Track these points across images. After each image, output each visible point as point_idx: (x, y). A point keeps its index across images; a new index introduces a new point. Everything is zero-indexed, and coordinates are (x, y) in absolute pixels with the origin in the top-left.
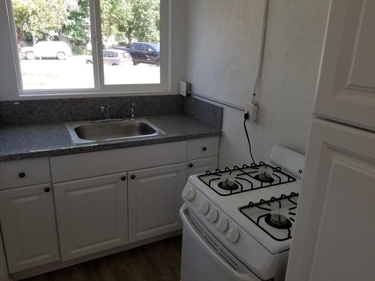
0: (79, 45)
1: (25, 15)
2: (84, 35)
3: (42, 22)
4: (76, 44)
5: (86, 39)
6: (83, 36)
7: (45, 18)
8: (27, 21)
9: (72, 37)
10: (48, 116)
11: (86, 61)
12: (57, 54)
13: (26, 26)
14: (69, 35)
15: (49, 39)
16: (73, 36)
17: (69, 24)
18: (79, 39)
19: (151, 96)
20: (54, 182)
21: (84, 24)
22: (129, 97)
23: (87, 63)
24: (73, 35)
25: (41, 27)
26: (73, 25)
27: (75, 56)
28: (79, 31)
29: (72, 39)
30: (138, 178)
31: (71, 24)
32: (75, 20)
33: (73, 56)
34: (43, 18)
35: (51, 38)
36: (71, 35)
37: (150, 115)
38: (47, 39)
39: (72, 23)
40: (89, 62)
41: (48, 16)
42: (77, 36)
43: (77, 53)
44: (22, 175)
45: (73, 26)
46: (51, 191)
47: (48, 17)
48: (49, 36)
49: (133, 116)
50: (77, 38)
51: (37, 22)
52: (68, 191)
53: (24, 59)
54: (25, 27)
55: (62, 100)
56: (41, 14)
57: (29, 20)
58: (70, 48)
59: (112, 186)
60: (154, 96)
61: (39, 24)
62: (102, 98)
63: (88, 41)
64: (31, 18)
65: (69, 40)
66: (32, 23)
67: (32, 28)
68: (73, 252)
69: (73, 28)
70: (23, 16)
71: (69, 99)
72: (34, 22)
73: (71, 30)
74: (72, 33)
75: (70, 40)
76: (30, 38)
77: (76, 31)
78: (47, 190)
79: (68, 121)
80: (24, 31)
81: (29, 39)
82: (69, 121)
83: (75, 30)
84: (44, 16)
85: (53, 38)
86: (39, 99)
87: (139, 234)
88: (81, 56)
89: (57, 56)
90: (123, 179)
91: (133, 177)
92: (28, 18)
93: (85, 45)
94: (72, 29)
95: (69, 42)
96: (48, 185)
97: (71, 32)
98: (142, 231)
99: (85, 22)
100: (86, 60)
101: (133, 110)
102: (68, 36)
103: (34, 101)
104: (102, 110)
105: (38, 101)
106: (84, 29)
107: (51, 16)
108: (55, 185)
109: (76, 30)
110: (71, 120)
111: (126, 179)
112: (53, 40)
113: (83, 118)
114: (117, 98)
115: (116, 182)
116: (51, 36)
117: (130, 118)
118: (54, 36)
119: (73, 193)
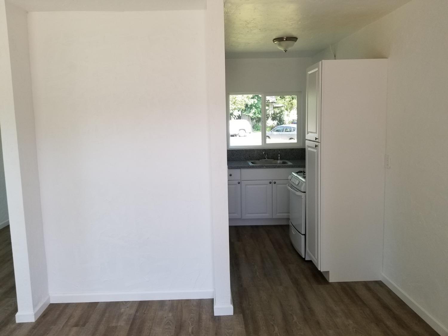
0: (259, 122)
4: (256, 121)
5: (266, 115)
9: (253, 115)
12: (239, 132)
14: (251, 113)
17: (251, 103)
18: (260, 116)
22: (278, 149)
26: (255, 104)
27: (255, 132)
28: (260, 108)
29: (253, 116)
30: (277, 184)
31: (253, 103)
32: (257, 98)
33: (253, 132)
35: (235, 117)
40: (267, 138)
42: (258, 113)
43: (257, 129)
44: (231, 175)
47: (234, 100)
48: (234, 116)
49: (279, 158)
58: (251, 125)
59: (265, 186)
63: (268, 118)
68: (247, 215)
69: (255, 106)
73: (252, 108)
75: (251, 118)
78: (239, 183)
83: (256, 108)
87: (278, 214)
89: (238, 134)
90: (270, 183)
91: (275, 183)
93: (265, 121)
95: (250, 119)
96: (239, 181)
97: (252, 110)
99: (267, 99)
101: (279, 156)
102: (249, 114)
104: (263, 153)
105: (236, 150)
106: (266, 107)
108: (242, 181)
109: (258, 108)
110: (249, 159)
111: (272, 183)
112: (237, 119)
113: (255, 159)
114: (272, 149)
115: (267, 184)
116: (235, 116)
117: (278, 159)
118: (237, 116)
119: (248, 186)
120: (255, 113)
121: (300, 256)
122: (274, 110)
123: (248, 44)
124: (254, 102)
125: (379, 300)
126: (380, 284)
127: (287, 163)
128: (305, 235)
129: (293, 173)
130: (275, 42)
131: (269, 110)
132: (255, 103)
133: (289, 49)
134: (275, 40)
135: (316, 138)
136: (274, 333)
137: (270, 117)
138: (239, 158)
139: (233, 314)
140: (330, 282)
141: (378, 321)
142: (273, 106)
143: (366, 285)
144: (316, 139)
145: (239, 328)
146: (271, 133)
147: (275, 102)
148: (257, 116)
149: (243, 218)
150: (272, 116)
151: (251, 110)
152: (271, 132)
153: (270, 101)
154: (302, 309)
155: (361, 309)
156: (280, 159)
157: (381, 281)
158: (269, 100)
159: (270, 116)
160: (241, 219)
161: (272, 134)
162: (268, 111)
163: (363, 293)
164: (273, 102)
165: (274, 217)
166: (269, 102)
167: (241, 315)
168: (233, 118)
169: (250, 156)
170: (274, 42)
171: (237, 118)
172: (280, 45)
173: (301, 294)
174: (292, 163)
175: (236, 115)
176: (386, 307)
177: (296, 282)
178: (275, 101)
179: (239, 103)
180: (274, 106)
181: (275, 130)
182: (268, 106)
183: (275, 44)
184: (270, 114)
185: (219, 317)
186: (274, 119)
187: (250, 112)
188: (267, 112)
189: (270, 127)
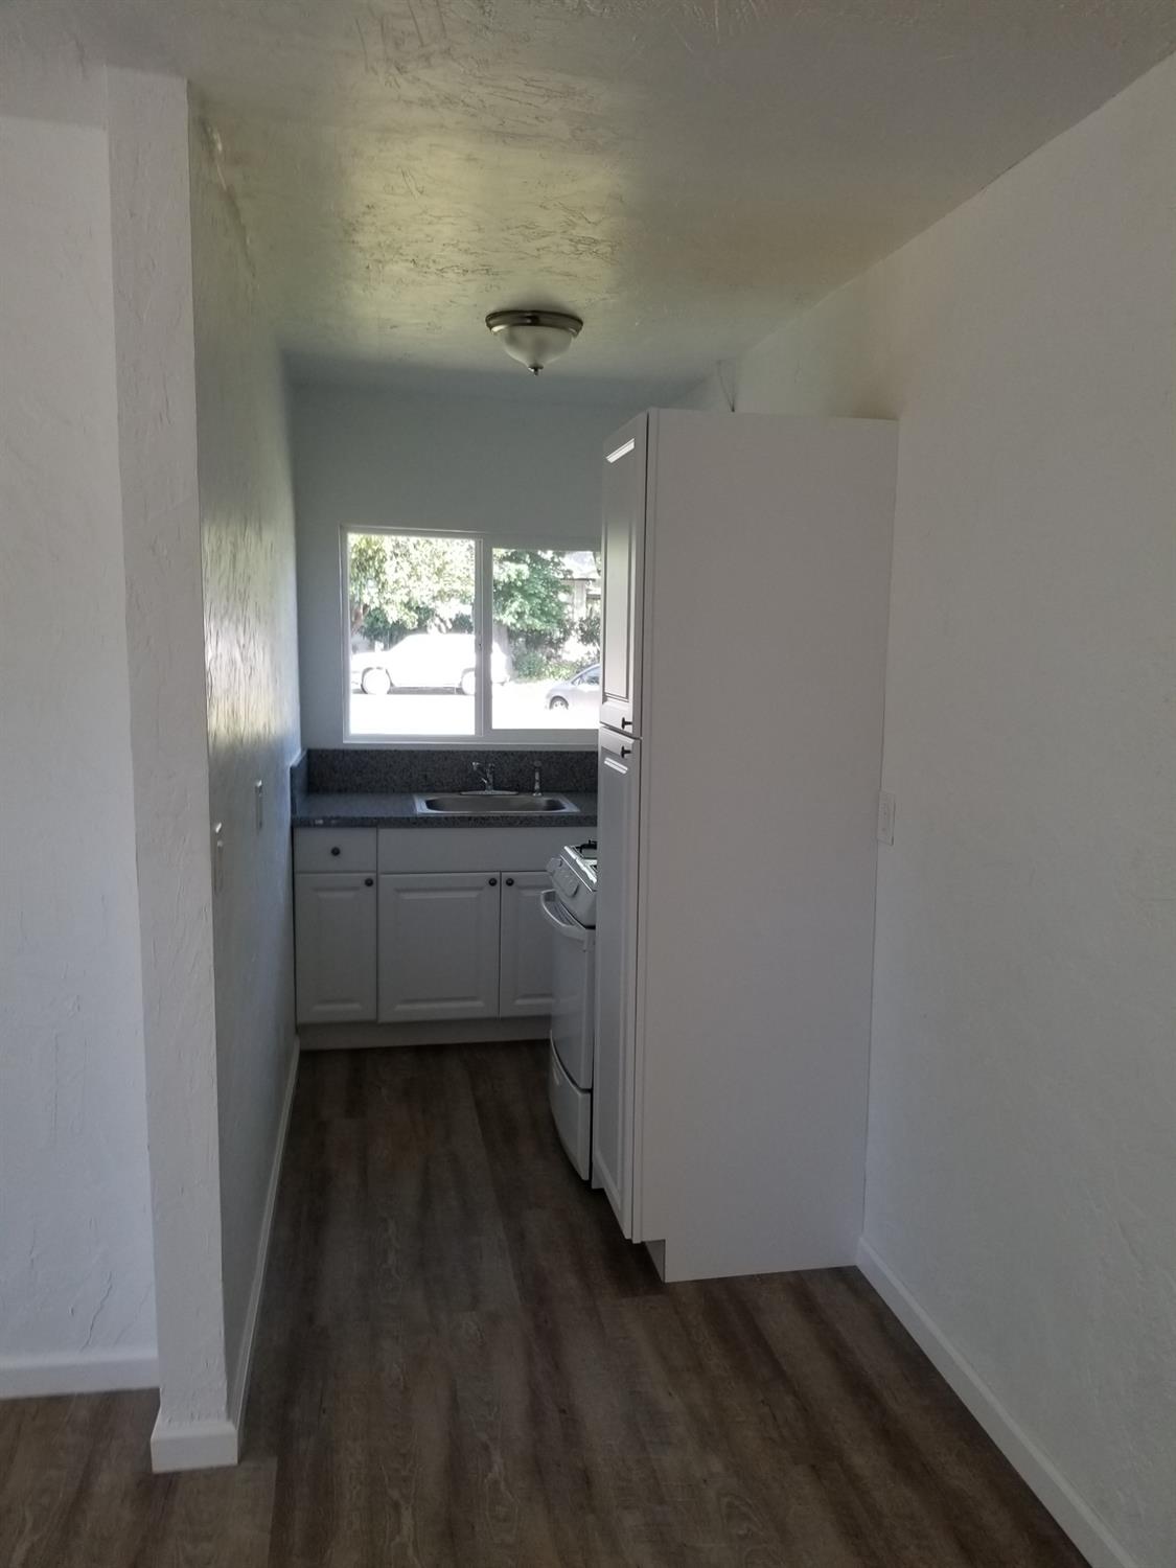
0: (536, 648)
1: (372, 558)
2: (554, 613)
3: (419, 579)
4: (527, 642)
5: (560, 623)
6: (554, 617)
7: (429, 566)
8: (377, 576)
9: (514, 621)
10: (386, 780)
11: (549, 701)
12: (462, 677)
13: (374, 591)
14: (507, 612)
15: (436, 629)
16: (516, 617)
17: (509, 576)
18: (538, 625)
19: (581, 753)
20: (379, 871)
21: (556, 575)
22: (536, 752)
23: (551, 706)
24: (518, 613)
25: (416, 594)
26: (522, 581)
27: (521, 683)
28: (539, 598)
29: (514, 625)
30: (521, 888)
31: (514, 577)
32: (529, 561)
33: (512, 682)
34: (424, 566)
35: (442, 625)
36: (511, 613)
37: (577, 791)
38: (429, 630)
39: (519, 574)
40: (558, 703)
41: (439, 557)
42: (533, 615)
43: (527, 672)
44: (336, 852)
45: (519, 583)
46: (374, 885)
47: (438, 563)
48: (437, 621)
49: (537, 787)
50: (531, 622)
51: (406, 578)
52: (399, 891)
53: (357, 692)
54: (369, 594)
55: (413, 752)
56: (418, 553)
57: (384, 573)
58: (508, 655)
59: (473, 894)
60: (587, 753)
61: (410, 583)
62: (483, 752)
63: (567, 633)
64: (389, 566)
65: (504, 630)
66: (390, 583)
67: (388, 596)
68: (400, 1007)
69: (521, 590)
70: (367, 560)
71: (423, 752)
72: (396, 576)
73: (512, 596)
74: (515, 606)
75: (508, 629)
76: (381, 625)
77: (529, 601)
78: (369, 883)
79: (420, 792)
80: (366, 607)
81: (376, 629)
82: (422, 791)
83: (527, 596)
84: (427, 561)
85: (447, 628)
86: (374, 748)
87: (519, 1002)
88: (539, 682)
89: (461, 684)
90: (493, 882)
91: (510, 883)
92: (380, 567)
93: (556, 644)
94: (516, 593)
95: (505, 635)
96: (372, 875)
97: (512, 602)
98: (526, 996)
99: (563, 568)
100: (548, 696)
101: (537, 777)
102: (502, 617)
103: (365, 751)
104: (475, 768)
105: (372, 751)
106: (556, 593)
107: (447, 558)
108: (383, 876)
109: (531, 595)
110: (425, 789)
111: (498, 885)
112: (449, 631)
113: (446, 788)
114: (512, 753)
115: (481, 889)
116: (442, 620)
117: (533, 791)
118: (450, 620)
119: (407, 896)
120: (520, 615)
121: (573, 1172)
122: (590, 606)
123: (392, 328)
124: (518, 576)
125: (837, 1352)
126: (850, 1279)
127: (563, 808)
128: (591, 1091)
129: (566, 848)
130: (496, 329)
131: (572, 605)
132: (524, 578)
133: (550, 362)
134: (494, 318)
135: (623, 720)
136: (392, 1544)
137: (577, 631)
138: (385, 783)
139: (235, 1461)
140: (666, 1281)
141: (821, 1456)
142: (585, 592)
143: (800, 1288)
144: (624, 723)
145: (247, 1529)
146: (570, 686)
147: (594, 580)
148: (528, 625)
149: (385, 1017)
150: (581, 629)
151: (508, 603)
152: (573, 683)
153: (576, 575)
154: (536, 1416)
155: (763, 1402)
156: (541, 791)
157: (855, 1267)
158: (570, 572)
159: (577, 627)
160: (373, 1025)
161: (573, 690)
162: (569, 608)
163: (783, 1324)
164: (588, 580)
165: (506, 1012)
166: (572, 579)
167: (272, 1464)
168: (435, 629)
169: (426, 776)
170: (491, 327)
171: (450, 626)
172: (512, 340)
173: (546, 1339)
174: (581, 808)
175: (446, 619)
176: (858, 1386)
177: (537, 1293)
178: (591, 576)
179: (458, 573)
180: (590, 593)
181: (586, 678)
182: (567, 590)
183: (495, 334)
184: (576, 619)
185: (172, 1480)
186: (588, 637)
187: (504, 609)
188: (566, 612)
189: (573, 665)
